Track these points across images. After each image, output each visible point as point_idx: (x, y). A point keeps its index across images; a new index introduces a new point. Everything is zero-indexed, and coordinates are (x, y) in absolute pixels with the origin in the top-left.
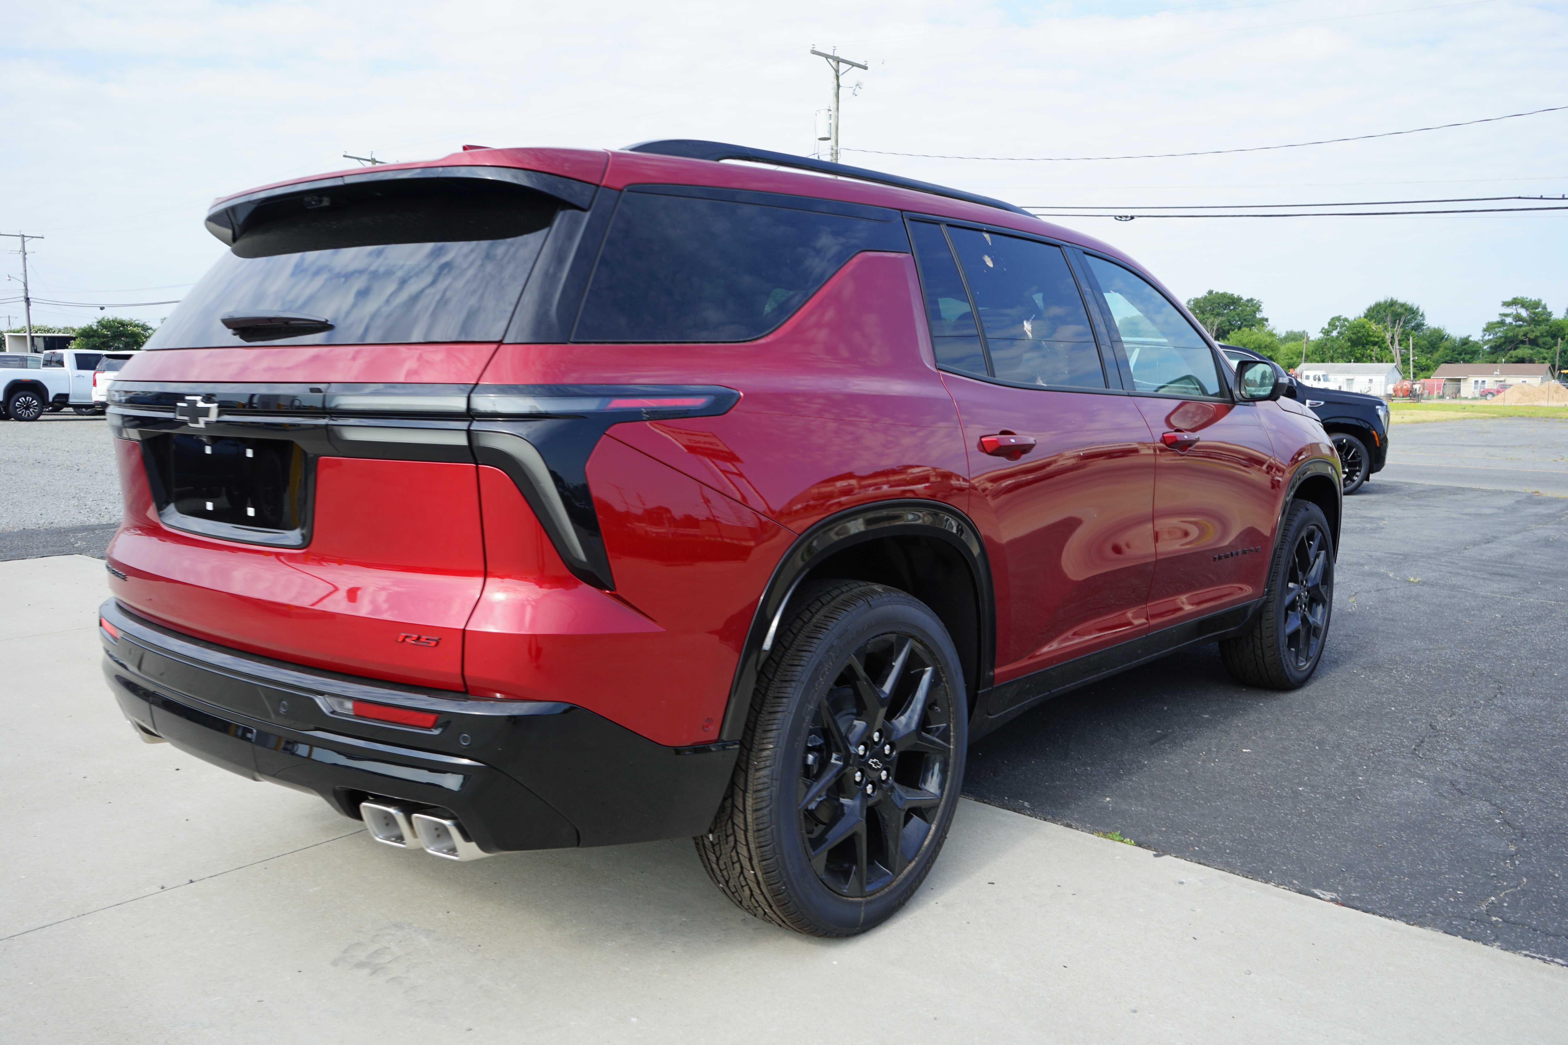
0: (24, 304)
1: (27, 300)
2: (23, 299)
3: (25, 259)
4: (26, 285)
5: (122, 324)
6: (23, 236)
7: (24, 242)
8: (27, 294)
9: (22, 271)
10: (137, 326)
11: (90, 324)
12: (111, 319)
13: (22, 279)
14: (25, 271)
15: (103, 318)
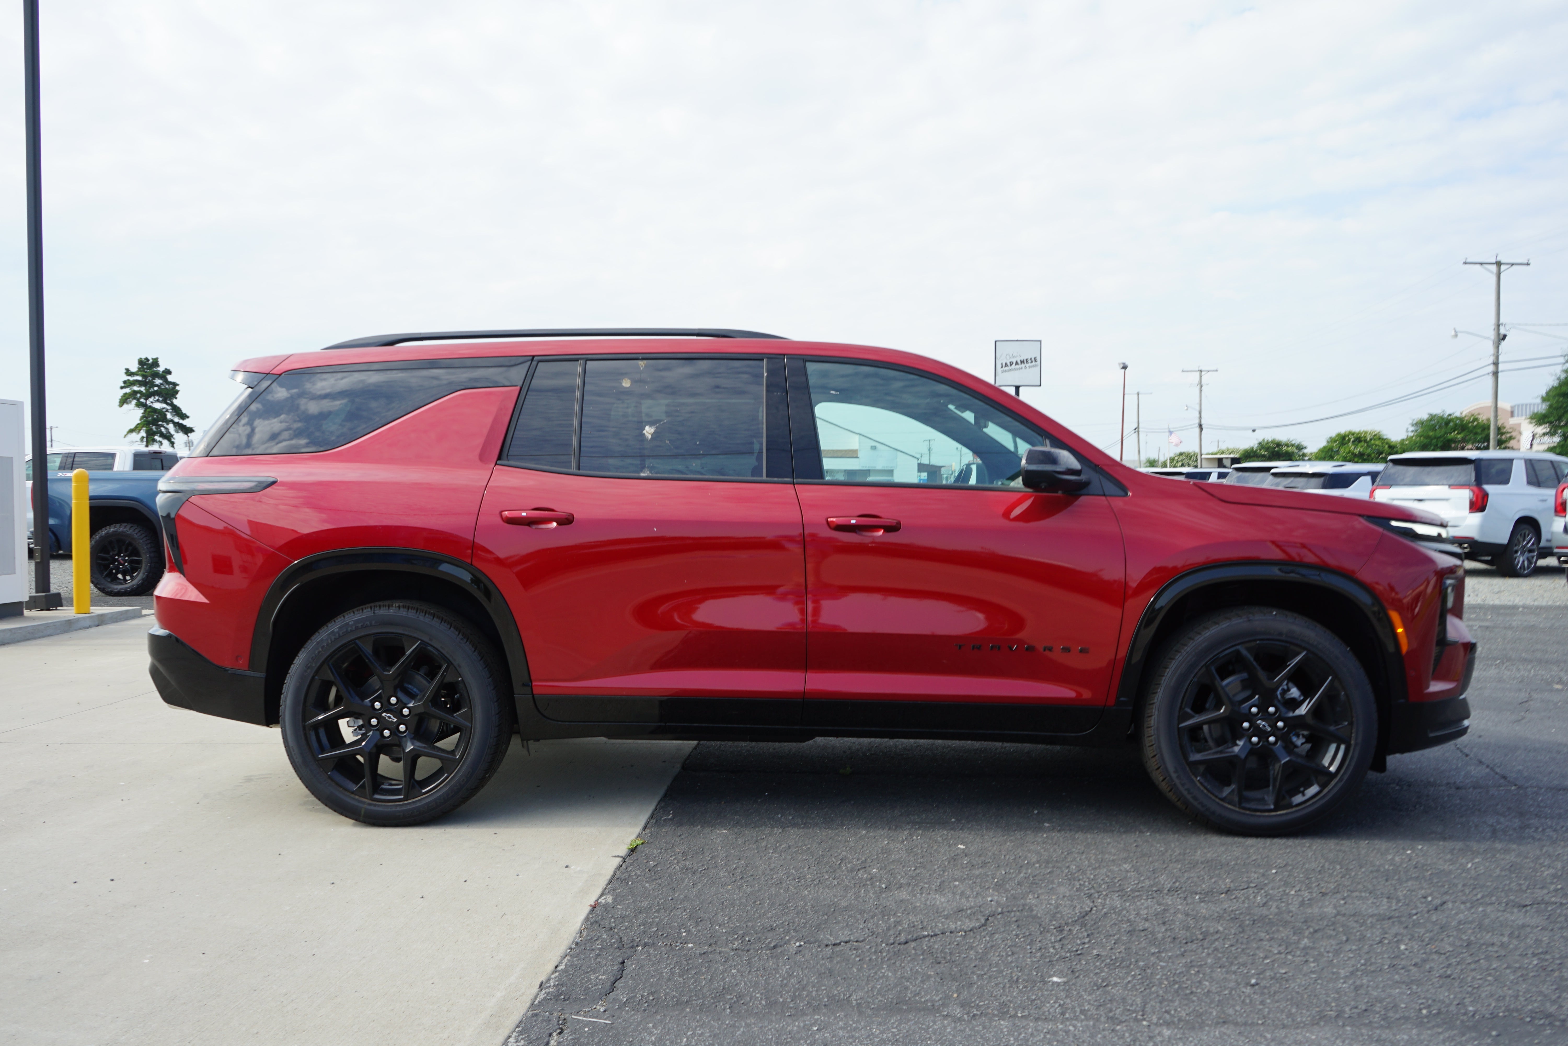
0: (1197, 430)
1: (1201, 426)
2: (1197, 425)
3: (1201, 391)
4: (1200, 413)
5: (1279, 444)
6: (1201, 371)
7: (1201, 376)
8: (1201, 421)
9: (1198, 401)
10: (1293, 445)
11: (1252, 445)
12: (1270, 440)
13: (1198, 408)
14: (1201, 401)
15: (1264, 440)
